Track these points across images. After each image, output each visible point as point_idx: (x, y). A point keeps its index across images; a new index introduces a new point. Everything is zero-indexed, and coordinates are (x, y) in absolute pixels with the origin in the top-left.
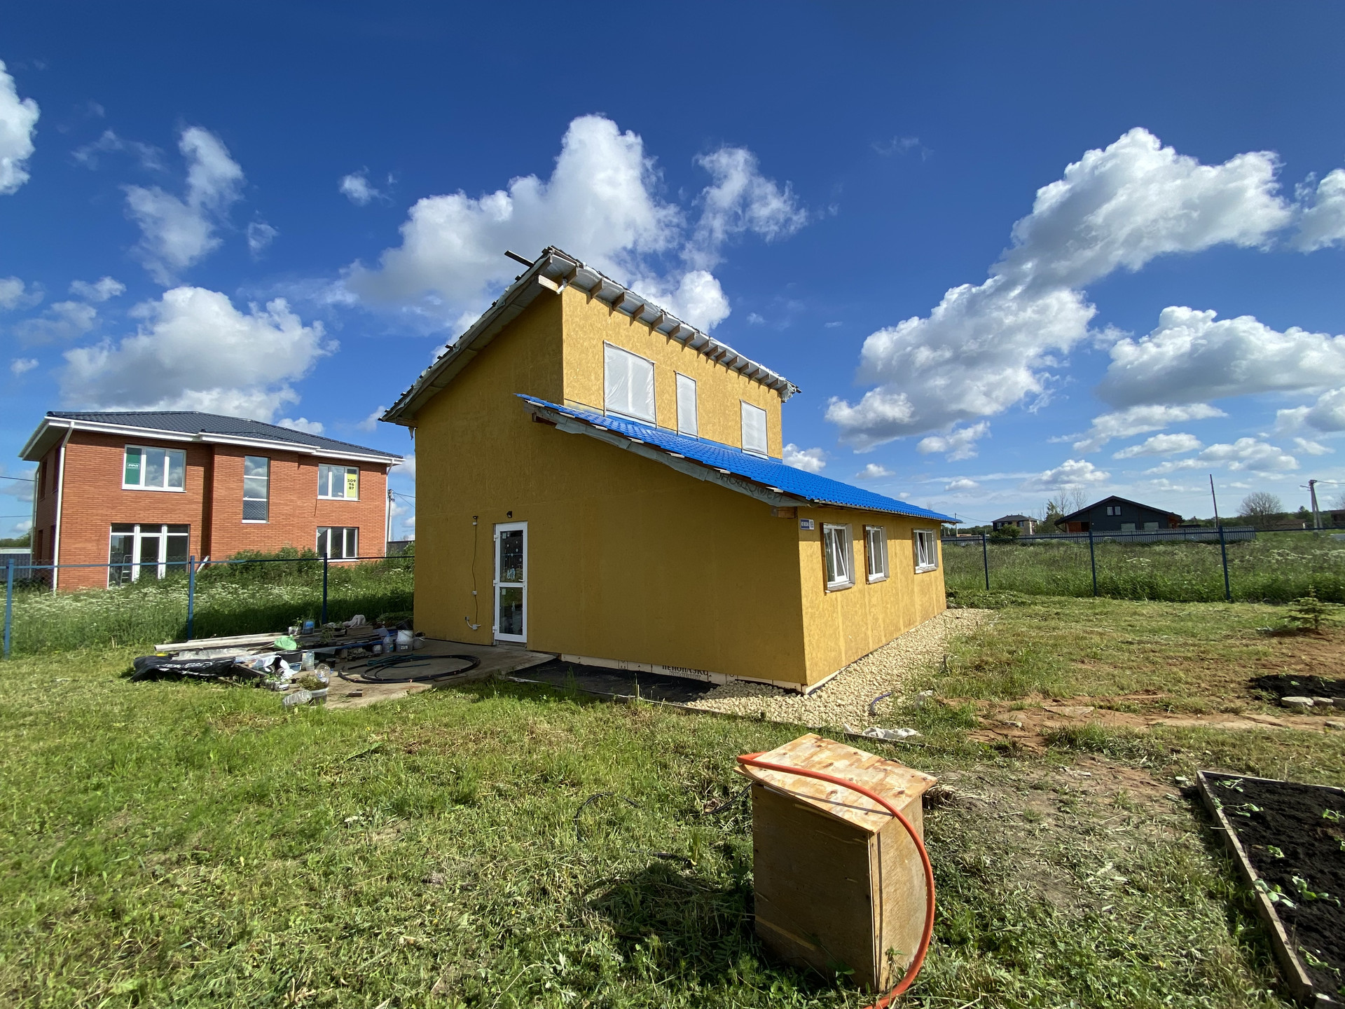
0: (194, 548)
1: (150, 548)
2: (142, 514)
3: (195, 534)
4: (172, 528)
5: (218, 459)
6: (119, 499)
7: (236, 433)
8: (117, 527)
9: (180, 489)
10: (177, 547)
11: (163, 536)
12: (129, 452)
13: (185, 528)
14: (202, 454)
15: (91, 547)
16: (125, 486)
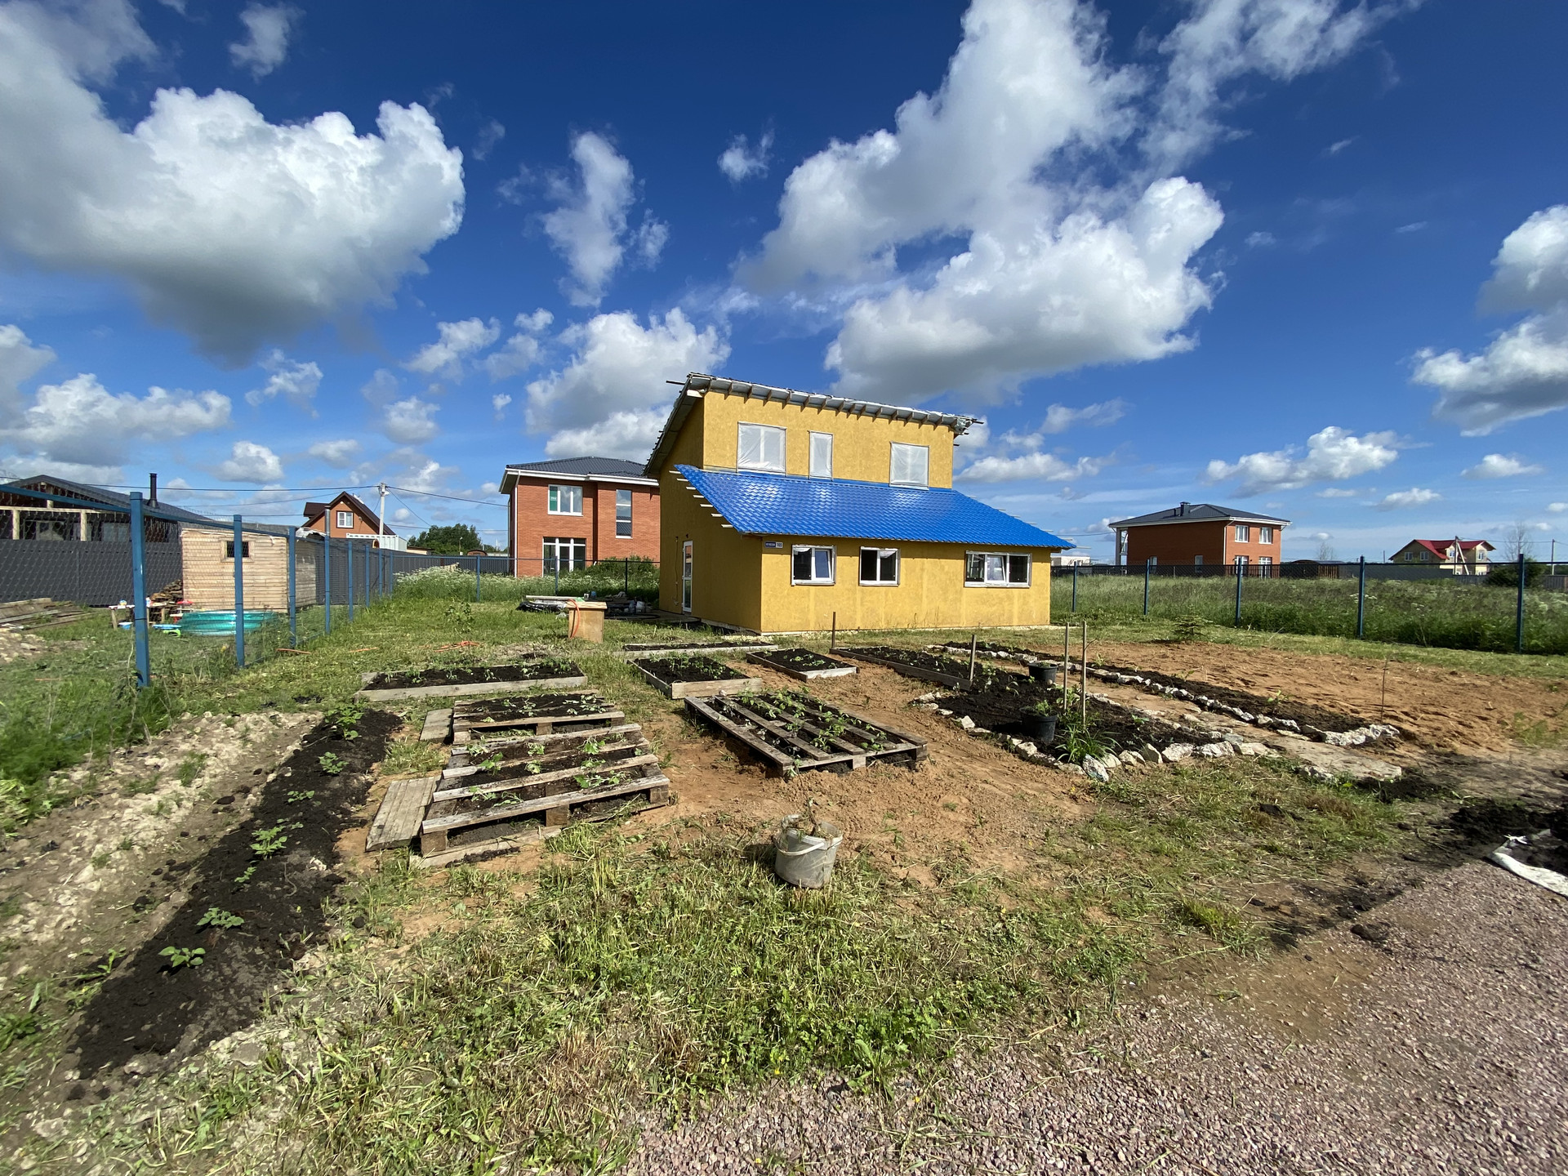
0: (589, 555)
1: (564, 551)
2: (559, 531)
3: (589, 545)
4: (577, 540)
5: (600, 492)
6: (546, 521)
7: (611, 474)
8: (547, 539)
9: (580, 514)
10: (580, 552)
11: (572, 545)
12: (552, 489)
13: (583, 540)
14: (591, 489)
15: (533, 551)
16: (550, 512)
